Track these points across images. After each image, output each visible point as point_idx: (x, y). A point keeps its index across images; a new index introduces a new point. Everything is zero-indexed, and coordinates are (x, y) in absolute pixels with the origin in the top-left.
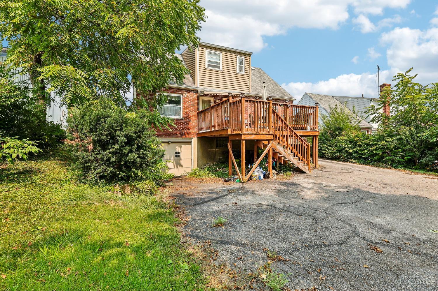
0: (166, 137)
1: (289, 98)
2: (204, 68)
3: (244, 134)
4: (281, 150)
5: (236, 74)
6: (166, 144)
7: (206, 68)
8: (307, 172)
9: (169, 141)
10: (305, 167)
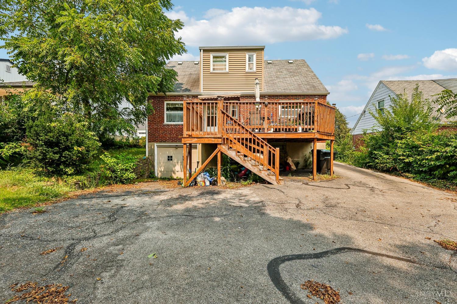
2: (209, 73)
3: (184, 138)
4: (233, 155)
5: (245, 73)
8: (275, 183)
10: (270, 176)
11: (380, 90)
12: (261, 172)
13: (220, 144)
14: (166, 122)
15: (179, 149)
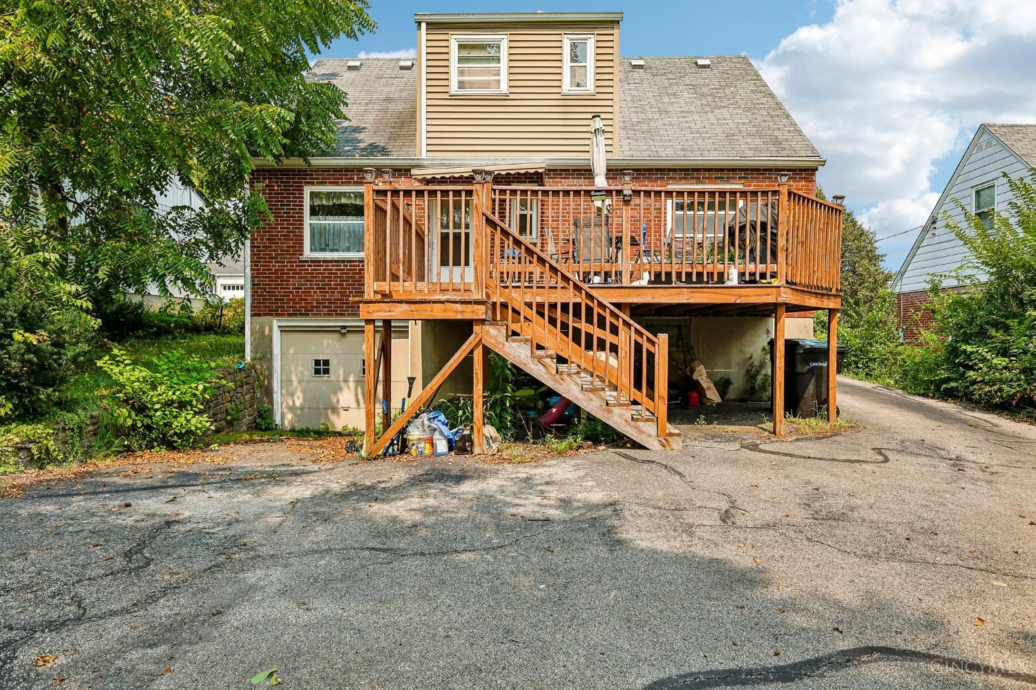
0: (328, 315)
1: (799, 158)
2: (446, 96)
3: (366, 302)
4: (522, 356)
5: (558, 96)
6: (336, 336)
7: (453, 92)
9: (345, 327)
10: (640, 424)
11: (980, 155)
12: (610, 412)
13: (482, 322)
14: (308, 253)
15: (349, 336)
